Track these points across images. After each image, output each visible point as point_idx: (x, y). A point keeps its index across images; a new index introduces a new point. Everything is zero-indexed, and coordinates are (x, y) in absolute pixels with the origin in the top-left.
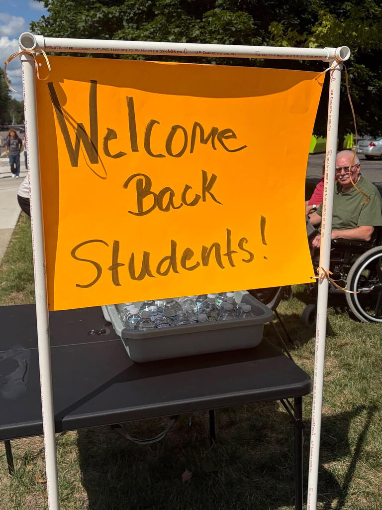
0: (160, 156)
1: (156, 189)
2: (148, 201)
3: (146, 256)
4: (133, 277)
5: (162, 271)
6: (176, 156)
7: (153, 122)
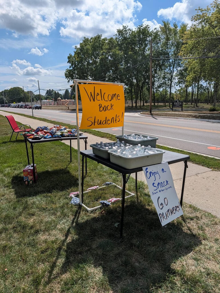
0: (107, 101)
1: (103, 106)
2: (101, 109)
3: (101, 120)
4: (98, 124)
5: (103, 124)
6: (110, 101)
7: (105, 93)
